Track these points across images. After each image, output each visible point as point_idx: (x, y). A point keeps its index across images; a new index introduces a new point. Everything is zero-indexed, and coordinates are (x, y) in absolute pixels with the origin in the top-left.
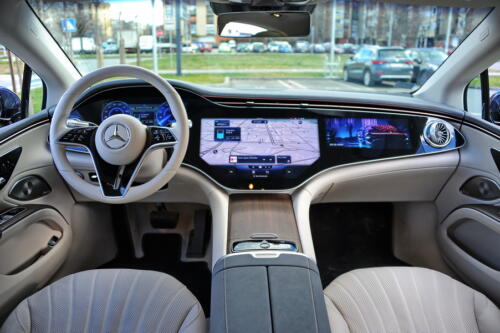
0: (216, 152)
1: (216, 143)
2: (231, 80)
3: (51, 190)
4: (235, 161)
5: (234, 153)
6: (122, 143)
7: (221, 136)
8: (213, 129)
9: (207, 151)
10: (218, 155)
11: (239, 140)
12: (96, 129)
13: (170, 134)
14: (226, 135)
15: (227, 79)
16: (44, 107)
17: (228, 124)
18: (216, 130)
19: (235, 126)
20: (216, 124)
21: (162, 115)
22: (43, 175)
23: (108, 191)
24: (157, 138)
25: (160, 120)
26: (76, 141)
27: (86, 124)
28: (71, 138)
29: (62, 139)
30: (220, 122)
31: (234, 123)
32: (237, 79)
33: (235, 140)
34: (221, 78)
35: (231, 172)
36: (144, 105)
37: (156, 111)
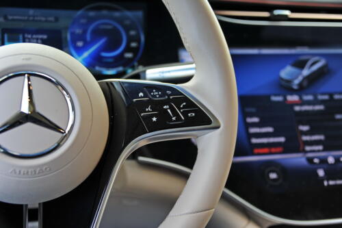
21: (81, 37)
35: (273, 176)
36: (31, 12)
37: (66, 28)
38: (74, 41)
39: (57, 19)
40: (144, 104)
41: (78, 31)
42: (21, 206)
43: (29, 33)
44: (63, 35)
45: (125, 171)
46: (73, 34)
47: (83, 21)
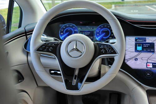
0: (136, 59)
1: (136, 53)
2: (115, 6)
3: (23, 79)
4: (151, 67)
5: (149, 61)
6: (80, 54)
7: (140, 48)
8: (134, 43)
9: (130, 59)
10: (138, 62)
11: (154, 52)
12: (61, 43)
13: (112, 49)
14: (143, 48)
15: (113, 6)
16: (20, 26)
17: (145, 40)
18: (136, 44)
19: (150, 42)
20: (136, 40)
21: (98, 33)
22: (20, 70)
23: (69, 86)
24: (103, 51)
25: (98, 36)
26: (48, 51)
27: (52, 39)
28: (44, 49)
29: (38, 50)
30: (139, 39)
31: (149, 39)
32: (119, 6)
33: (150, 52)
34: (109, 5)
35: (148, 74)
36: (87, 27)
37: (95, 31)
38: (97, 34)
39: (93, 28)
40: (102, 48)
41: (98, 31)
42: (75, 68)
43: (86, 32)
44: (94, 32)
45: (97, 63)
46: (96, 32)
47: (100, 29)
